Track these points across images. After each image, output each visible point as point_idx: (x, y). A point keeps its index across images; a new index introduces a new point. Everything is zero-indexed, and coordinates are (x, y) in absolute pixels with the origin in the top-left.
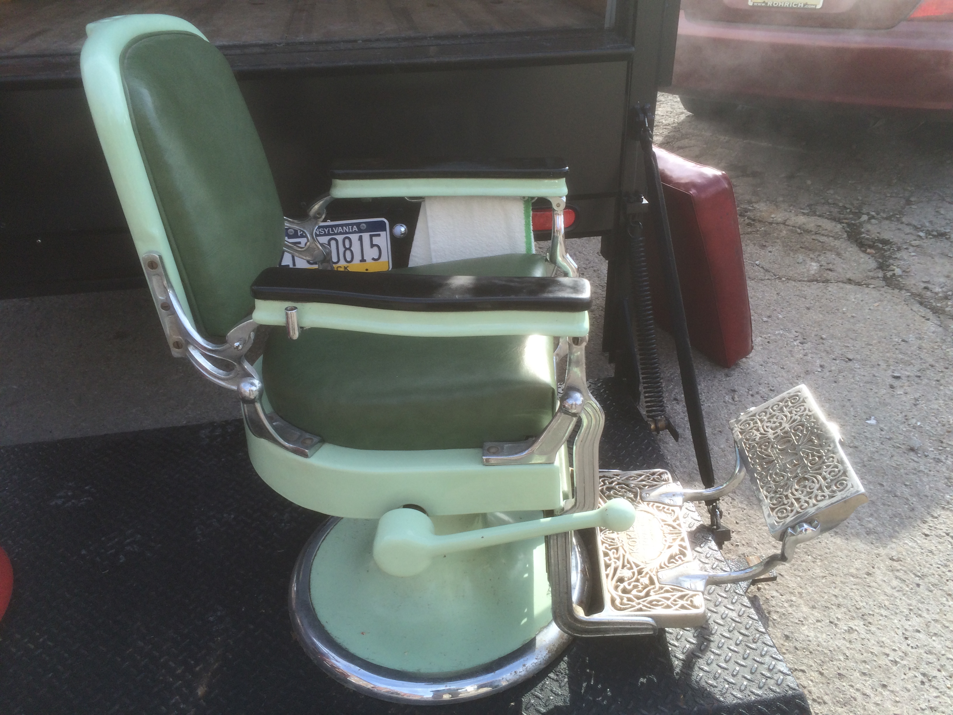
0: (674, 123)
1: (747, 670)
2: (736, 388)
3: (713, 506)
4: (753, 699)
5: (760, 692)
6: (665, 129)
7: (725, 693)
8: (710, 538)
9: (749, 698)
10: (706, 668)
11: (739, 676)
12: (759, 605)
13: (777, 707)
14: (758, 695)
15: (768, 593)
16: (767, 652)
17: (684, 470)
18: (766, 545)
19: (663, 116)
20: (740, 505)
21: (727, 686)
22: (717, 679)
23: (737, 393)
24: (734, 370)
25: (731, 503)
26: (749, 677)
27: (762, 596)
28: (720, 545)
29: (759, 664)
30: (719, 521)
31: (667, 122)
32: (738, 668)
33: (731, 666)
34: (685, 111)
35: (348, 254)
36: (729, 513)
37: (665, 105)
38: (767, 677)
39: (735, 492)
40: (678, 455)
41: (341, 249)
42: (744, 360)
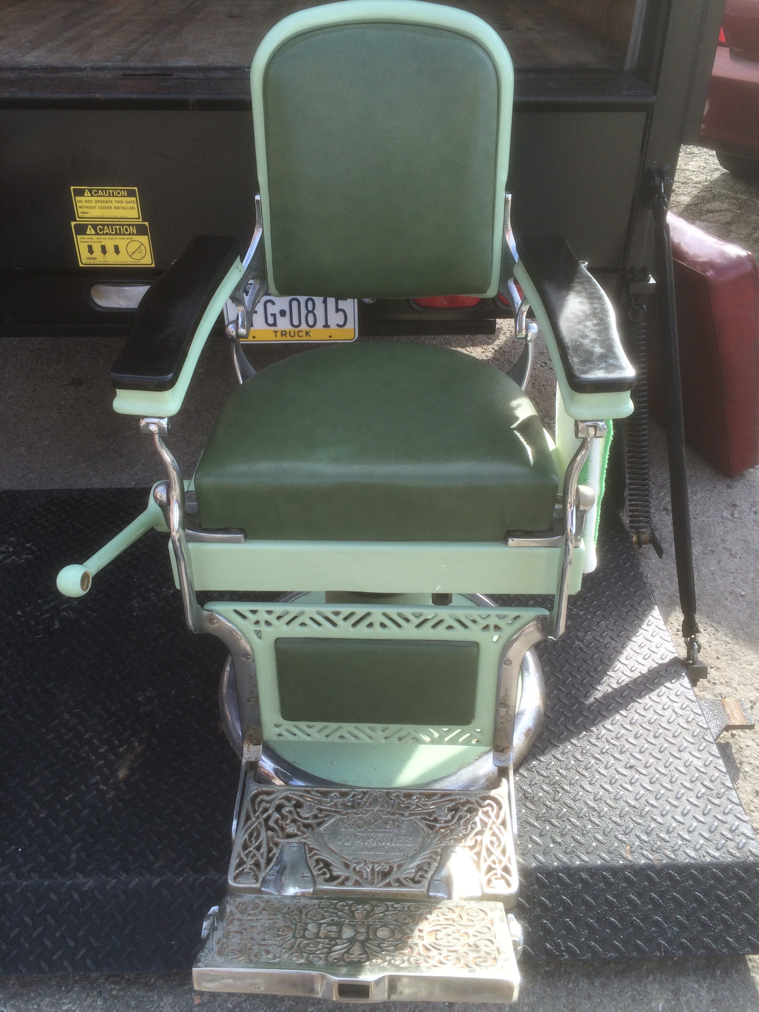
0: (706, 181)
1: (706, 827)
2: (737, 502)
3: (691, 639)
4: (708, 860)
5: (717, 854)
6: (695, 187)
7: (676, 850)
8: (683, 674)
9: (703, 859)
10: (659, 819)
11: (696, 834)
12: (731, 754)
13: (734, 873)
14: (714, 857)
15: (743, 742)
16: (731, 810)
17: (665, 592)
18: (749, 687)
19: (694, 171)
20: (724, 638)
21: (680, 842)
22: (670, 833)
23: (737, 508)
24: (738, 480)
25: (714, 635)
26: (706, 836)
27: (736, 744)
28: (694, 683)
29: (720, 823)
30: (696, 656)
31: (698, 179)
32: (695, 824)
33: (688, 820)
34: (721, 167)
35: (311, 316)
36: (710, 646)
37: (697, 158)
38: (727, 838)
39: (720, 623)
40: (661, 573)
41: (304, 312)
42: (751, 470)
